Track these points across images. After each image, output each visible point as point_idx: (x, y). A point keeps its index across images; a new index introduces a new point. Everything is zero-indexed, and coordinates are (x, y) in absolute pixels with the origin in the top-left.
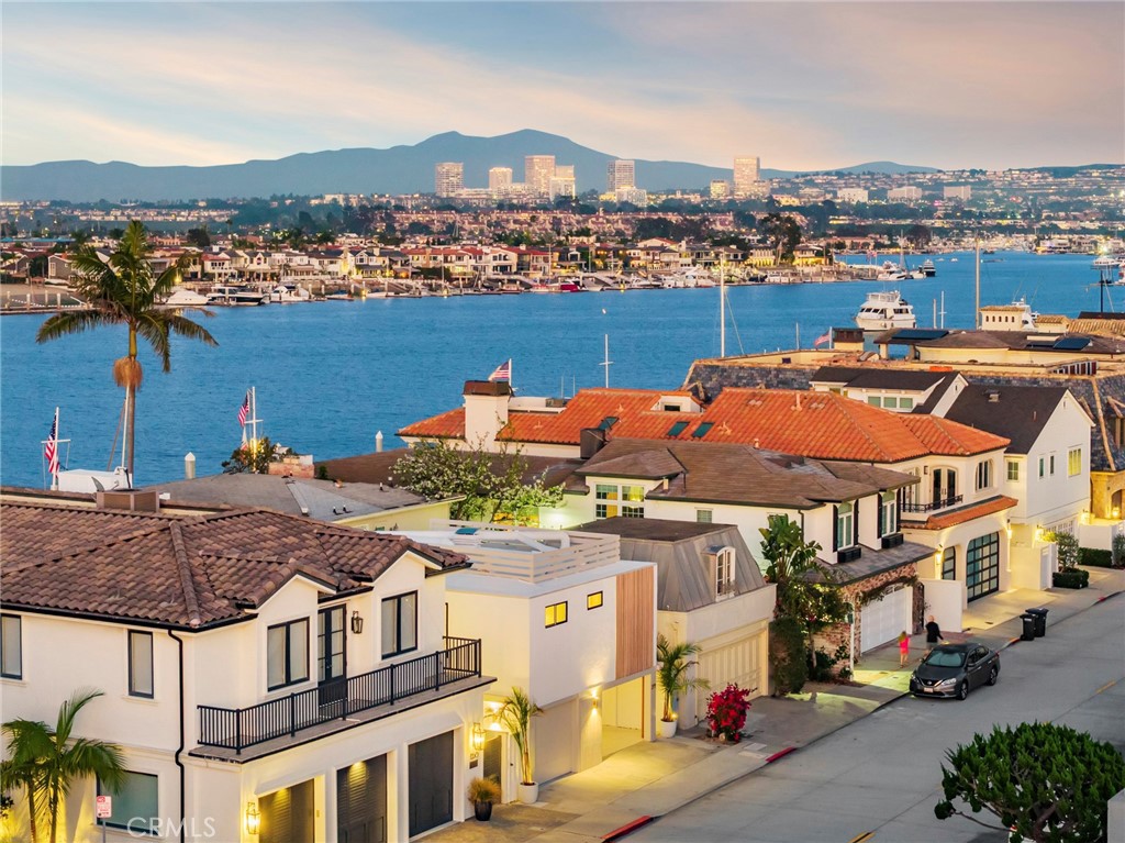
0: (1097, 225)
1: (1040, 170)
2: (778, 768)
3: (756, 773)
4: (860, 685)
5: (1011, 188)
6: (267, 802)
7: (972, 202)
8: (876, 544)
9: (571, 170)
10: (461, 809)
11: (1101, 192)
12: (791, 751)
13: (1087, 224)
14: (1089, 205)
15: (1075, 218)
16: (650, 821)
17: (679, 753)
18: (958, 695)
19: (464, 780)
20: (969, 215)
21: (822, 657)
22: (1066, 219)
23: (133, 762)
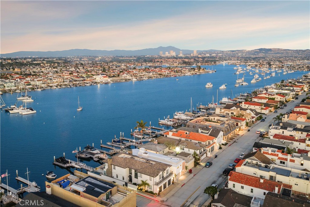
0: (236, 59)
1: (230, 51)
2: (194, 177)
3: (192, 178)
4: (201, 165)
5: (227, 54)
6: (159, 188)
7: (222, 56)
8: (203, 151)
9: (175, 52)
10: (171, 183)
11: (238, 54)
12: (195, 175)
13: (235, 59)
14: (236, 56)
15: (234, 58)
16: (184, 184)
17: (187, 175)
18: (209, 167)
19: (171, 181)
20: (221, 58)
21: (198, 162)
22: (233, 58)
23: (150, 184)
